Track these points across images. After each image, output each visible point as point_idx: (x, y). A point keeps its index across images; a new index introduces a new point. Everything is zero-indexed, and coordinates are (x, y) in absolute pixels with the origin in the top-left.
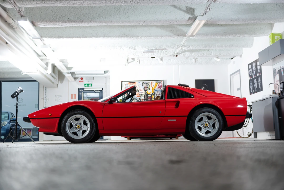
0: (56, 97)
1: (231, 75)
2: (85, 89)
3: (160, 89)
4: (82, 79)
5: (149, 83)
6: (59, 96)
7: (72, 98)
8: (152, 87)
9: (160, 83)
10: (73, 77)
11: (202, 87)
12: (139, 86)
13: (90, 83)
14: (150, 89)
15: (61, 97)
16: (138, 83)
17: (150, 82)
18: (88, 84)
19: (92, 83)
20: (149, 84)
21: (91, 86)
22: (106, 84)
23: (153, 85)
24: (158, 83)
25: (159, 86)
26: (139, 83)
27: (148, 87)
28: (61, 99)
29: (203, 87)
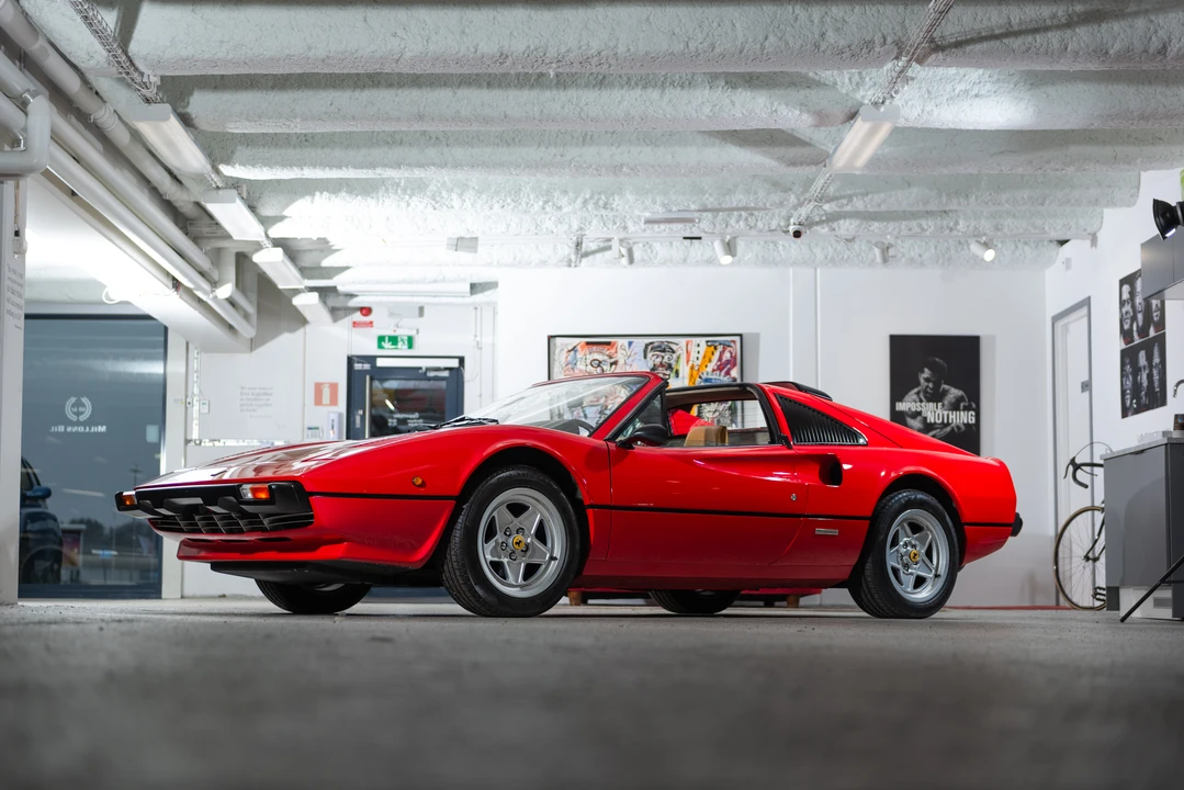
0: (244, 397)
1: (1056, 319)
2: (380, 363)
3: (728, 373)
4: (366, 311)
5: (674, 347)
6: (258, 391)
7: (318, 401)
8: (691, 363)
9: (726, 346)
10: (325, 303)
11: (923, 372)
12: (629, 361)
13: (402, 332)
14: (681, 375)
15: (265, 394)
16: (627, 345)
17: (683, 341)
18: (394, 340)
19: (413, 333)
20: (673, 352)
21: (410, 346)
22: (478, 339)
23: (694, 355)
24: (715, 348)
25: (720, 359)
26: (630, 344)
27: (670, 367)
28: (267, 405)
29: (926, 370)
